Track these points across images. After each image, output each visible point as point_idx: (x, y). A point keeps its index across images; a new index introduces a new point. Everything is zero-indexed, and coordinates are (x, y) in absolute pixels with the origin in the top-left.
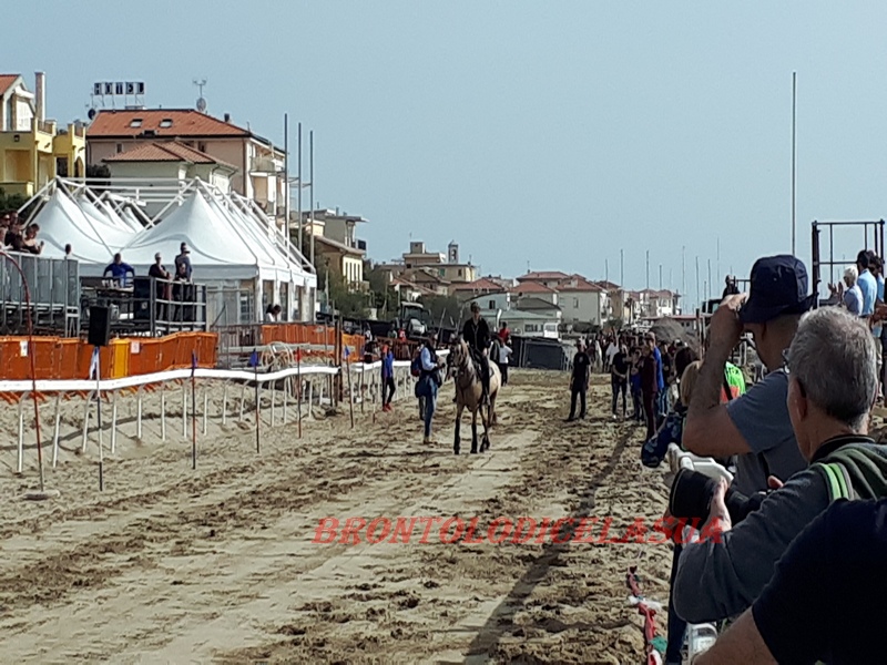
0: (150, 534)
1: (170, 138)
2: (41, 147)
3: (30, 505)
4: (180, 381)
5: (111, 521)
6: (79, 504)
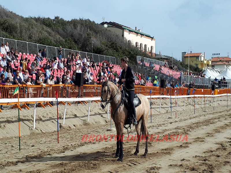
0: (221, 117)
1: (224, 61)
2: (205, 63)
3: (204, 112)
4: (225, 96)
5: (215, 115)
6: (211, 112)
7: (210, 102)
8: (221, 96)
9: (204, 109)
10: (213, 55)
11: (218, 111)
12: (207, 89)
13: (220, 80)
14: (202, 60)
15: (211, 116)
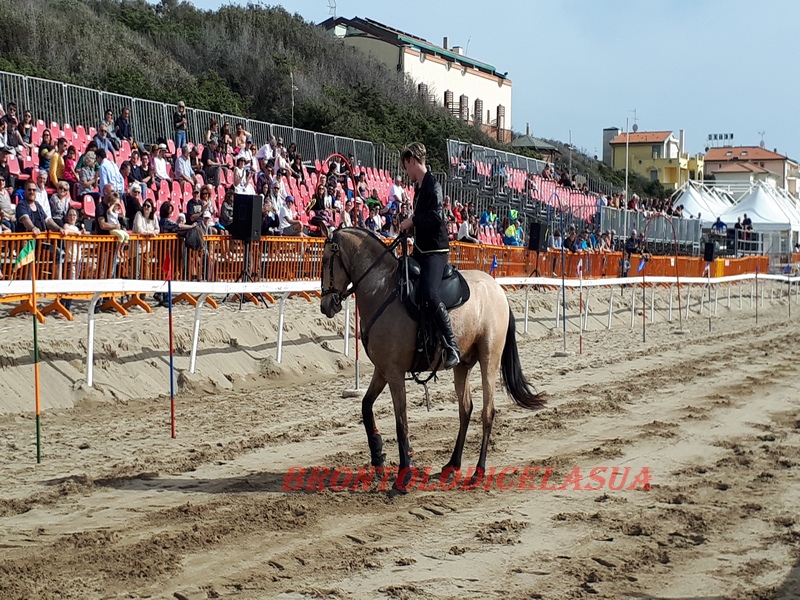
0: (735, 353)
1: (746, 161)
2: (682, 166)
3: (675, 336)
4: (750, 280)
5: (715, 346)
6: (699, 337)
7: (696, 302)
8: (734, 282)
9: (677, 325)
10: (710, 139)
11: (724, 334)
12: (687, 255)
13: (733, 227)
14: (673, 155)
15: (702, 350)
